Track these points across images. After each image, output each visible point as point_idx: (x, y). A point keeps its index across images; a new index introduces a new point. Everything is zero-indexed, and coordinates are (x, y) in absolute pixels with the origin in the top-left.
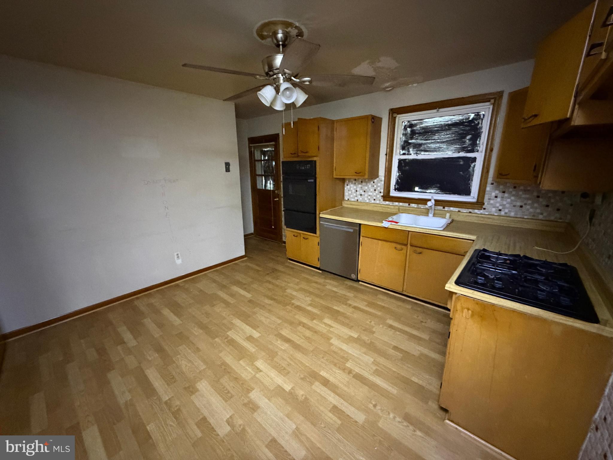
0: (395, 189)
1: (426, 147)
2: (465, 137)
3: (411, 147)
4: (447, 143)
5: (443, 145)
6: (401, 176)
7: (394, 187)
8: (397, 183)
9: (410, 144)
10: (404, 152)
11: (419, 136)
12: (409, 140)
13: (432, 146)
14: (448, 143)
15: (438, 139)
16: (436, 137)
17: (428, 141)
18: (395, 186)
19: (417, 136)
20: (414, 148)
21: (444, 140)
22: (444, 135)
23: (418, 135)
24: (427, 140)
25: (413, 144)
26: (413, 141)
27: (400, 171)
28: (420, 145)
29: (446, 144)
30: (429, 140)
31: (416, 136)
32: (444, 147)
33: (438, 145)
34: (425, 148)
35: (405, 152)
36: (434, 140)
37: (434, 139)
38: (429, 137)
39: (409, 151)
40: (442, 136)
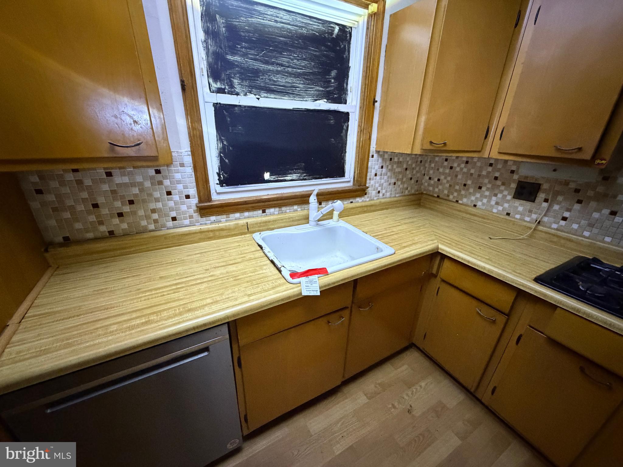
0: (222, 183)
1: (267, 81)
2: (329, 73)
3: (235, 74)
4: (304, 78)
5: (298, 82)
6: (229, 149)
7: (217, 177)
8: (223, 167)
9: (231, 65)
10: (219, 85)
11: (250, 49)
12: (227, 54)
13: (279, 80)
14: (306, 79)
15: (288, 67)
16: (284, 60)
17: (270, 67)
18: (219, 174)
19: (246, 48)
20: (242, 79)
21: (299, 71)
22: (298, 60)
23: (246, 45)
24: (267, 63)
25: (237, 66)
26: (237, 58)
27: (223, 136)
28: (256, 73)
29: (303, 81)
30: (272, 64)
31: (242, 47)
32: (301, 86)
33: (289, 80)
34: (266, 83)
35: (223, 87)
36: (282, 68)
37: (282, 65)
38: (271, 57)
39: (232, 86)
40: (295, 61)
